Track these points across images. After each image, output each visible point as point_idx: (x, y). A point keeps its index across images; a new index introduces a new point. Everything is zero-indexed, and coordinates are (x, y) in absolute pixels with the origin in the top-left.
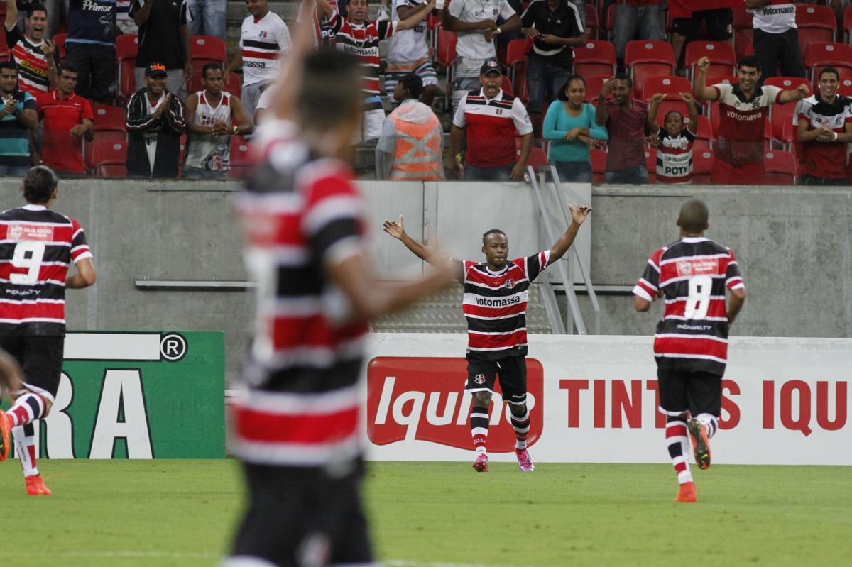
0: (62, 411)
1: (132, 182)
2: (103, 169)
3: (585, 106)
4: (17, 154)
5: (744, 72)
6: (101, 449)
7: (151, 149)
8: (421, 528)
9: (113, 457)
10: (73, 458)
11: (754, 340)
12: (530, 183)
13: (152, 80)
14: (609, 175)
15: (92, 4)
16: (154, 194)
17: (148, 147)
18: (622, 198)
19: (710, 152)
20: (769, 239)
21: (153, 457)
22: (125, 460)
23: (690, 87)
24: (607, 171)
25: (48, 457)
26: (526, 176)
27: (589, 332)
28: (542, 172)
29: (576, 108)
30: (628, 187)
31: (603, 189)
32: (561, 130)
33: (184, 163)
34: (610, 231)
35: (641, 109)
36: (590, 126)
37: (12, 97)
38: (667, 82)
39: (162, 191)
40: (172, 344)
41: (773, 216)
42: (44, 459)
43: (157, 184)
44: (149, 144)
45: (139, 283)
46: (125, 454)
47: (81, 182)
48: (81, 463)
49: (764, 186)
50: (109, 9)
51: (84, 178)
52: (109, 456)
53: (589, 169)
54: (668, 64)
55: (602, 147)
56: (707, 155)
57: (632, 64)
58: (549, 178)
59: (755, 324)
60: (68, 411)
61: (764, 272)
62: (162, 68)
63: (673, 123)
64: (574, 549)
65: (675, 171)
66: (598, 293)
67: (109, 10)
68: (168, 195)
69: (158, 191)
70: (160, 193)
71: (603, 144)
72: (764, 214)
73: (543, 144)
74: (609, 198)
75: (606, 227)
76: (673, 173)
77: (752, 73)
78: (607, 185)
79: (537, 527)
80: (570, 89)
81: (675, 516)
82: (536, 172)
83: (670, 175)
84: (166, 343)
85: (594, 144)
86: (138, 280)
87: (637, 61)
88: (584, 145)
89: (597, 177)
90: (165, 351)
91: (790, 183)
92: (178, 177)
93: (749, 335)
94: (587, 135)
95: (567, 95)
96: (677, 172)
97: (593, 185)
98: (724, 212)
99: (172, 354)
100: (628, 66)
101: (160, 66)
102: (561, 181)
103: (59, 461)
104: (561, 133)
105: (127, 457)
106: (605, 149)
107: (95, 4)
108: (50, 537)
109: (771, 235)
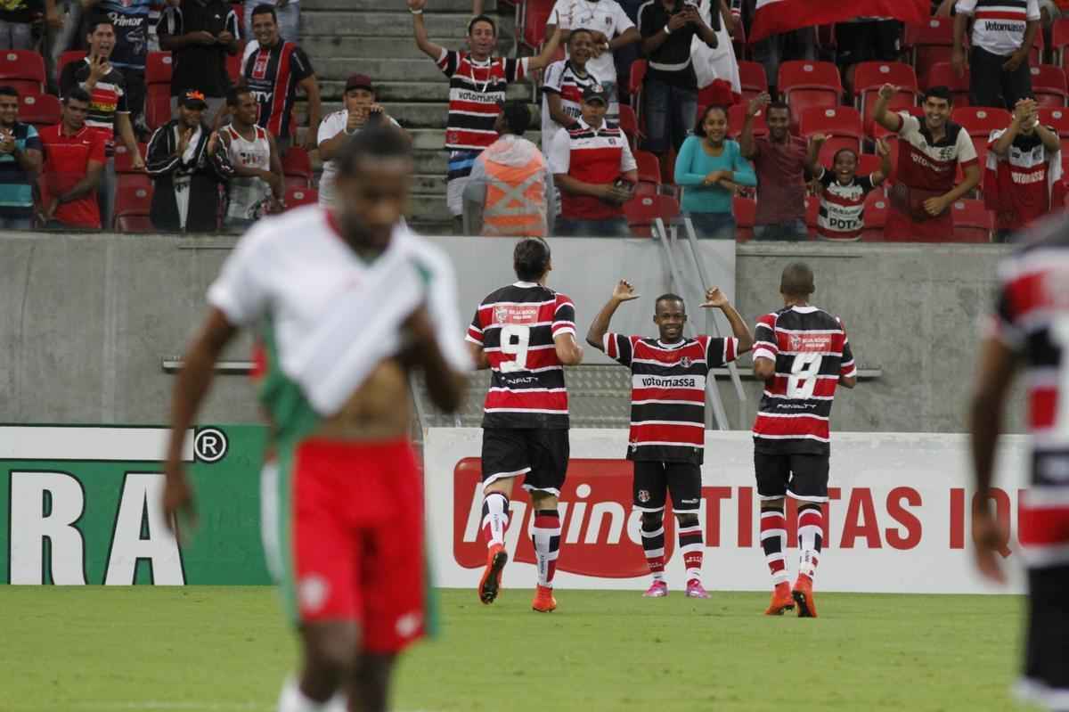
0: (70, 525)
1: (159, 238)
2: (123, 221)
3: (727, 142)
4: (16, 204)
5: (932, 105)
6: (120, 573)
7: (183, 198)
8: (520, 673)
9: (134, 583)
10: (83, 583)
11: (939, 438)
12: (658, 240)
13: (186, 111)
14: (759, 230)
15: (118, 17)
16: (186, 253)
17: (177, 193)
18: (774, 258)
19: (884, 200)
20: (958, 310)
21: (185, 583)
22: (151, 586)
23: (859, 120)
24: (757, 224)
25: (52, 583)
26: (653, 231)
27: (732, 427)
28: (674, 225)
29: (717, 145)
30: (782, 245)
31: (751, 247)
32: (697, 173)
33: (226, 214)
34: (759, 301)
35: (800, 148)
36: (734, 168)
37: (11, 132)
38: (830, 113)
39: (198, 249)
40: (209, 442)
41: (963, 282)
42: (48, 585)
43: (191, 240)
44: (179, 190)
45: (168, 365)
46: (149, 578)
47: (96, 237)
48: (95, 591)
49: (951, 244)
50: (138, 21)
51: (99, 232)
52: (129, 582)
53: (732, 221)
54: (832, 91)
55: (749, 195)
56: (880, 205)
57: (786, 91)
58: (682, 233)
59: (941, 416)
60: (77, 524)
61: (952, 352)
62: (201, 96)
63: (845, 165)
64: (712, 699)
65: (841, 224)
66: (743, 378)
67: (138, 24)
68: (205, 254)
69: (192, 249)
70: (194, 251)
71: (750, 191)
72: (951, 279)
73: (676, 192)
74: (756, 259)
75: (754, 296)
76: (840, 227)
77: (941, 106)
78: (754, 242)
79: (667, 672)
80: (707, 121)
81: (840, 658)
82: (666, 225)
83: (835, 228)
84: (201, 439)
85: (738, 190)
86: (166, 360)
87: (793, 87)
88: (726, 191)
89: (743, 231)
90: (201, 450)
91: (986, 240)
92: (217, 231)
93: (933, 432)
94: (730, 180)
95: (705, 129)
96: (844, 226)
97: (737, 242)
98: (902, 277)
99: (209, 454)
100: (782, 93)
101: (199, 93)
102: (699, 237)
103: (68, 588)
104: (698, 177)
105: (153, 583)
106: (753, 197)
107: (123, 17)
108: (56, 683)
109: (961, 305)
